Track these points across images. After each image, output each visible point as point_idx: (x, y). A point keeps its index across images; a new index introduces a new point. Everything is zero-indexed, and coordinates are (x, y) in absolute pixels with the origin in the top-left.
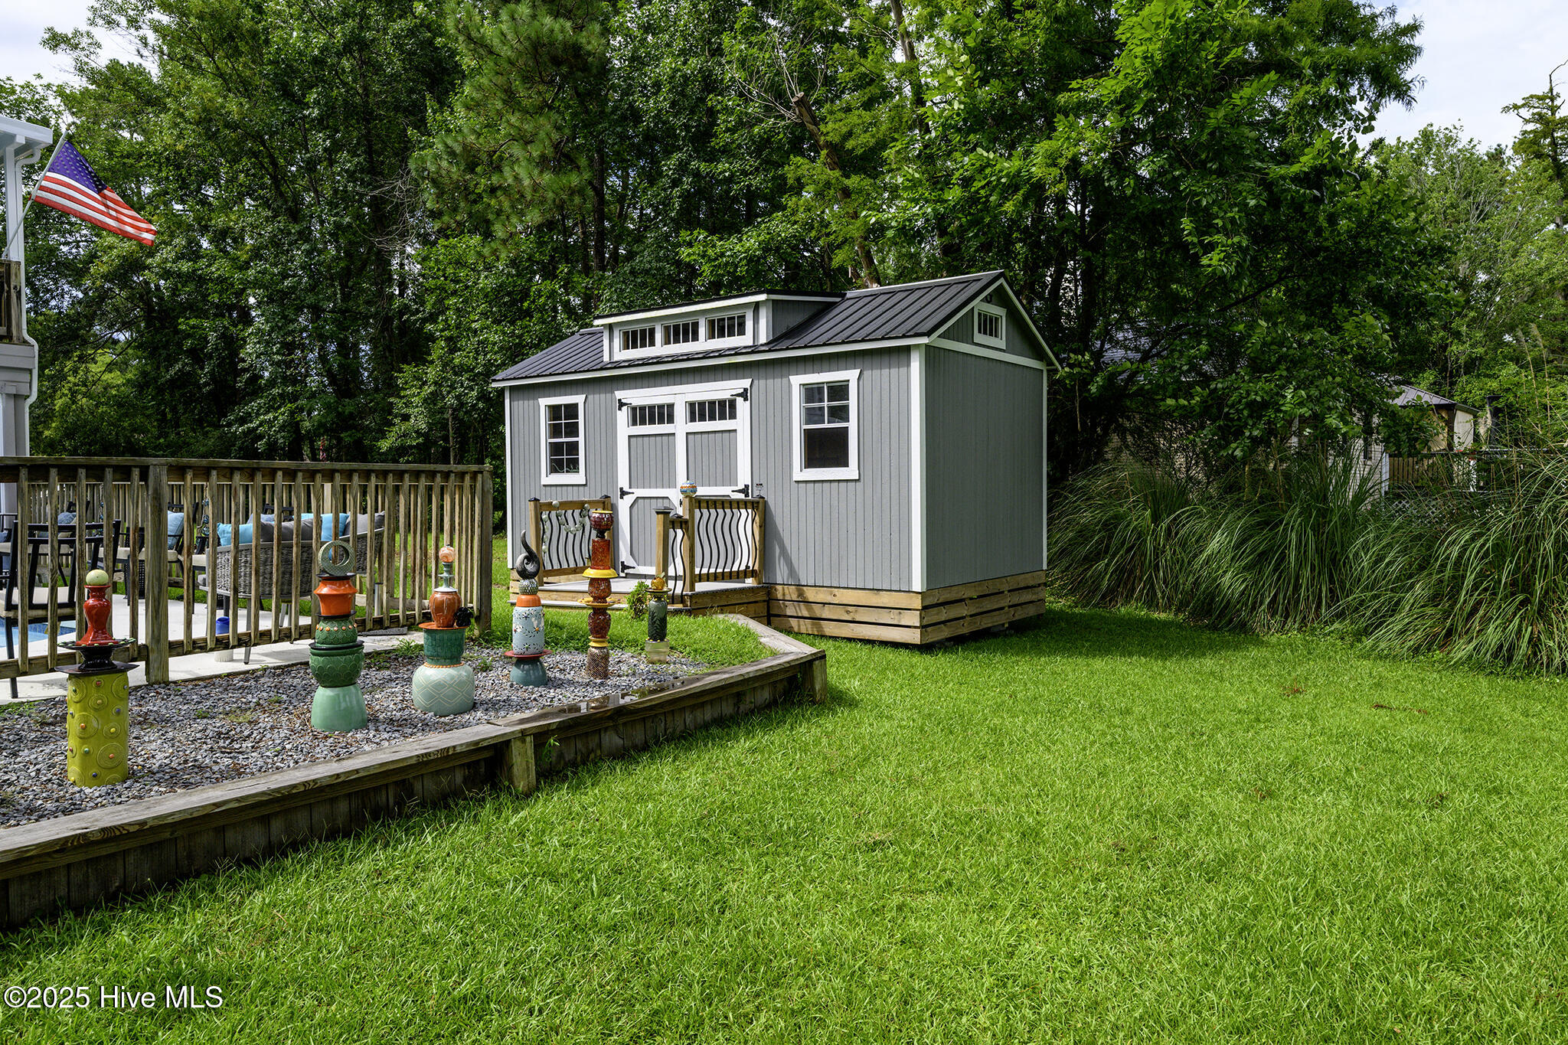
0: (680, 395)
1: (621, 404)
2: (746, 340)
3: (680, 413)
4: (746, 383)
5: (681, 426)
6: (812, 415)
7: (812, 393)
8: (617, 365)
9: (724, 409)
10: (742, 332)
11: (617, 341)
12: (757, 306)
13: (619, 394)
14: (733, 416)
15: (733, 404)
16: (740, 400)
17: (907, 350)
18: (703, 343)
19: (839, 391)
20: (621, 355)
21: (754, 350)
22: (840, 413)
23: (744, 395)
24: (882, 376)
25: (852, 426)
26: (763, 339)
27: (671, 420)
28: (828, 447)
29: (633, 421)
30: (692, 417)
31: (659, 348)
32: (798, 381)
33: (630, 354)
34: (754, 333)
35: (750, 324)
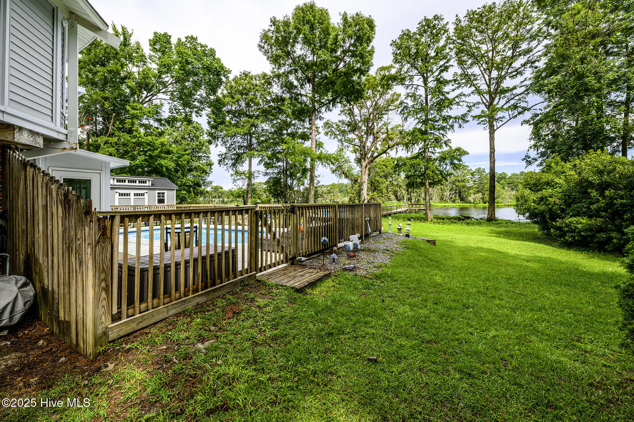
0: (132, 192)
1: (116, 192)
2: (147, 184)
3: (132, 195)
4: (147, 191)
5: (132, 196)
6: (158, 196)
7: (159, 193)
8: (116, 185)
9: (142, 195)
11: (115, 181)
12: (149, 180)
13: (116, 191)
14: (144, 196)
16: (145, 194)
17: (174, 189)
18: (137, 184)
19: (163, 193)
20: (116, 183)
21: (149, 186)
22: (163, 196)
23: (147, 193)
24: (170, 192)
25: (166, 198)
26: (150, 185)
27: (129, 195)
28: (161, 201)
29: (120, 195)
30: (135, 195)
31: (127, 183)
32: (157, 192)
33: (119, 184)
34: (148, 184)
35: (148, 182)
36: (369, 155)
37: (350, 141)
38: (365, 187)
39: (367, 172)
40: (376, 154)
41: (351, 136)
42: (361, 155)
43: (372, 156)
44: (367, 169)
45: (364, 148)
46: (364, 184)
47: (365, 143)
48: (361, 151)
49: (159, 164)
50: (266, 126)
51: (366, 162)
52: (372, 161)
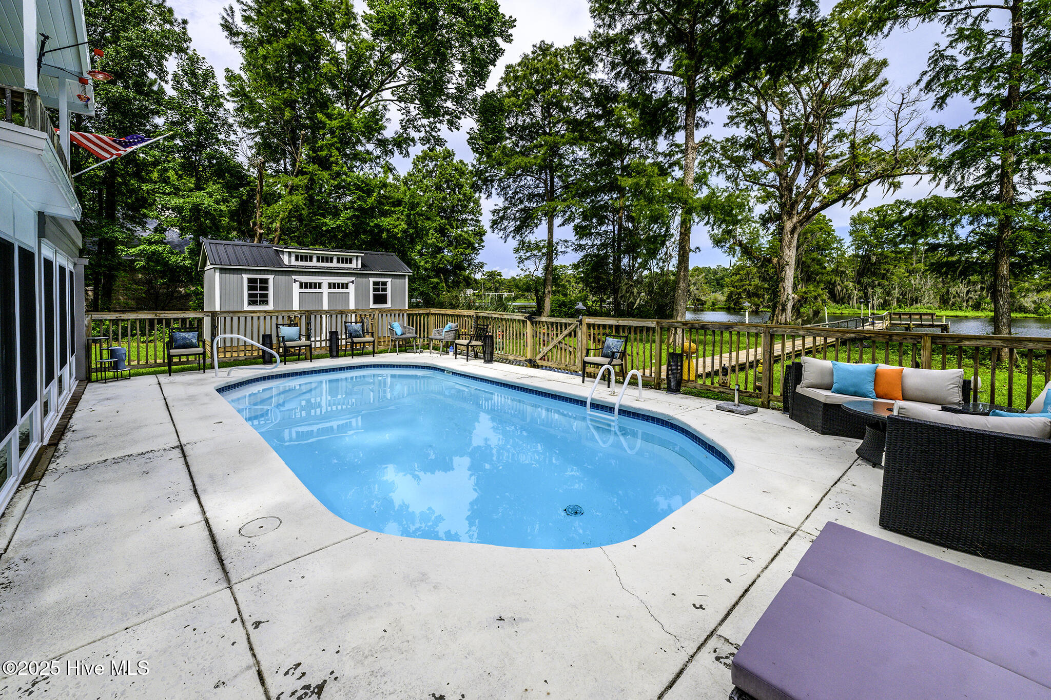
0: (325, 280)
1: (295, 281)
2: (353, 265)
3: (325, 286)
4: (353, 279)
5: (325, 290)
6: (375, 290)
7: (375, 284)
8: (294, 267)
9: (345, 286)
10: (351, 263)
11: (293, 258)
12: (357, 257)
13: (294, 277)
14: (347, 288)
15: (347, 284)
16: (350, 285)
17: (405, 275)
18: (335, 264)
19: (384, 284)
20: (294, 262)
21: (356, 269)
22: (385, 290)
23: (352, 282)
24: (398, 281)
25: (389, 292)
26: (360, 266)
27: (320, 287)
28: (380, 299)
29: (301, 287)
30: (330, 288)
31: (314, 263)
32: (372, 280)
33: (300, 263)
34: (356, 264)
35: (354, 261)
36: (801, 206)
37: (754, 178)
38: (790, 273)
39: (795, 243)
40: (816, 204)
41: (758, 166)
42: (782, 206)
43: (807, 207)
44: (796, 236)
45: (791, 191)
46: (787, 268)
47: (793, 179)
48: (781, 197)
49: (377, 225)
50: (582, 153)
51: (795, 220)
52: (808, 218)
